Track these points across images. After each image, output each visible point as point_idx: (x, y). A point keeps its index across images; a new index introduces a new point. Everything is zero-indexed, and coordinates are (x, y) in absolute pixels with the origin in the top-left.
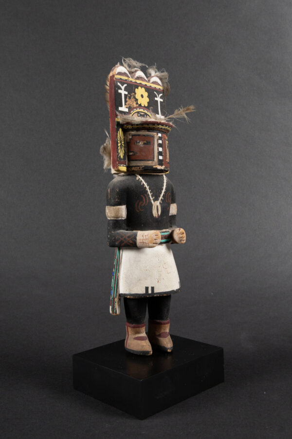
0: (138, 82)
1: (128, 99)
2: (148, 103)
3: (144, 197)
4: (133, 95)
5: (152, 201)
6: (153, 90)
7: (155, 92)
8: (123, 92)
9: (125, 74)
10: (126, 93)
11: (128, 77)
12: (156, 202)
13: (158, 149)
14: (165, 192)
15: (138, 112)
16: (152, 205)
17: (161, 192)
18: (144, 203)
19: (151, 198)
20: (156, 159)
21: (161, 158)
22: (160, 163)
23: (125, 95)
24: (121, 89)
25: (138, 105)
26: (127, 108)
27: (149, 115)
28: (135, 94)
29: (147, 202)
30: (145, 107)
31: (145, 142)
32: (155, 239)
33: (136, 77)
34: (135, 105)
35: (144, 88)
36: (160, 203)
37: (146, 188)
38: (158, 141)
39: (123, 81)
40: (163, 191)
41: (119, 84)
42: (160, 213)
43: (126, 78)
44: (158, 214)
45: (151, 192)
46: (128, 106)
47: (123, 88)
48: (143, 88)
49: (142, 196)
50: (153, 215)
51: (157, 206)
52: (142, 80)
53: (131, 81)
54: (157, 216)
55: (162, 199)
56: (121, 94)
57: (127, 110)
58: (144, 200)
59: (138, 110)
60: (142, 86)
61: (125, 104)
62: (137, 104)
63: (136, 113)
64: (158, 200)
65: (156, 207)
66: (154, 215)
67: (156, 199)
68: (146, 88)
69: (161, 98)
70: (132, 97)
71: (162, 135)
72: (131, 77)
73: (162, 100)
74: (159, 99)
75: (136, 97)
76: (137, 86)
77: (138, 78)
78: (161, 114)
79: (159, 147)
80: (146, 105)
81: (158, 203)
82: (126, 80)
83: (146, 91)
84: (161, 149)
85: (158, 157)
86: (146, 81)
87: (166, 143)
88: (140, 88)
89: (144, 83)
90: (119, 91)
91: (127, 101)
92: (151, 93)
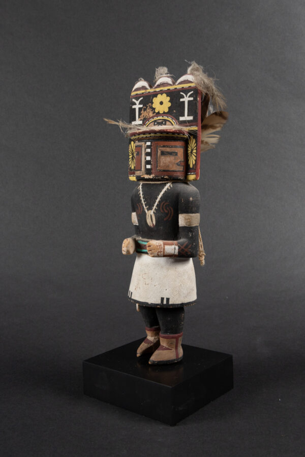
0: (158, 90)
1: (142, 112)
2: (169, 108)
3: (139, 206)
4: (150, 106)
5: (146, 211)
6: (179, 91)
7: (181, 93)
8: (137, 107)
9: (144, 88)
10: (141, 106)
11: (146, 89)
12: (150, 211)
13: (145, 158)
14: (159, 202)
15: (155, 121)
16: (145, 214)
18: (139, 212)
19: (145, 207)
20: (143, 169)
21: (149, 167)
22: (148, 172)
23: (139, 108)
24: (135, 104)
25: (155, 114)
26: (141, 120)
27: (169, 121)
28: (152, 103)
29: (141, 211)
30: (164, 113)
33: (156, 85)
34: (151, 114)
35: (166, 93)
36: (154, 212)
37: (140, 197)
38: (145, 150)
39: (139, 96)
40: (158, 200)
41: (134, 100)
42: (154, 223)
43: (143, 91)
44: (153, 224)
45: (144, 202)
46: (142, 118)
47: (137, 102)
48: (163, 95)
50: (147, 224)
52: (164, 86)
54: (152, 225)
55: (155, 209)
56: (135, 109)
57: (141, 122)
58: (139, 208)
59: (156, 118)
60: (162, 92)
61: (139, 117)
62: (154, 112)
63: (152, 122)
64: (152, 210)
65: (150, 216)
66: (149, 224)
67: (150, 209)
68: (169, 93)
69: (189, 97)
70: (148, 107)
71: (151, 143)
72: (149, 88)
73: (192, 99)
74: (186, 99)
75: (154, 106)
76: (155, 95)
77: (159, 86)
78: (188, 115)
79: (147, 156)
80: (167, 110)
81: (151, 212)
82: (143, 93)
83: (167, 96)
84: (148, 158)
85: (146, 166)
86: (170, 85)
87: (160, 150)
88: (159, 96)
89: (166, 88)
90: (134, 107)
91: (141, 114)
92: (174, 96)
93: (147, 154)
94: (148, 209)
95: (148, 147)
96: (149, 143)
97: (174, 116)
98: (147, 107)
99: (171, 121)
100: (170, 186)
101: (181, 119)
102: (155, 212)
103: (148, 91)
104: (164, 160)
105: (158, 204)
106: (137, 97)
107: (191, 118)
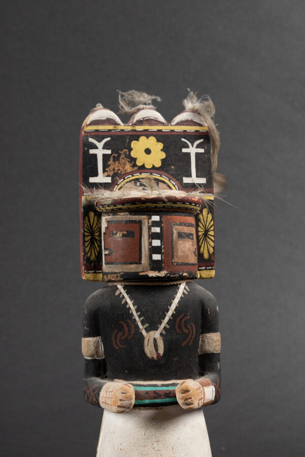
0: (139, 128)
1: (111, 162)
2: (163, 161)
3: (125, 325)
4: (125, 154)
5: (144, 332)
6: (179, 135)
7: (183, 140)
8: (100, 152)
9: (109, 121)
10: (109, 152)
11: (116, 124)
12: (152, 333)
14: (173, 315)
15: (137, 180)
16: (142, 338)
17: (165, 315)
18: (126, 335)
19: (141, 327)
21: (156, 257)
22: (156, 266)
23: (104, 156)
24: (96, 147)
25: (136, 168)
26: (108, 176)
27: (163, 182)
28: (130, 149)
29: (132, 332)
30: (154, 168)
31: (125, 233)
32: (121, 400)
33: (135, 120)
34: (128, 168)
35: (155, 136)
36: (161, 334)
37: (130, 308)
38: (149, 229)
39: (102, 134)
40: (170, 313)
41: (91, 140)
42: (161, 351)
43: (111, 127)
44: (158, 354)
45: (139, 316)
46: (111, 173)
47: (100, 145)
48: (150, 138)
49: (121, 322)
50: (145, 355)
51: (155, 340)
52: (151, 125)
53: (122, 130)
54: (155, 356)
55: (165, 328)
56: (95, 156)
57: (109, 180)
58: (126, 329)
59: (137, 176)
60: (147, 134)
61: (104, 171)
62: (134, 165)
63: (130, 181)
64: (157, 329)
65: (152, 341)
66: (149, 355)
67: (152, 327)
68: (160, 136)
69: (198, 147)
70: (123, 156)
71: (161, 218)
72: (122, 124)
73: (202, 151)
74: (193, 150)
75: (133, 154)
76: (136, 136)
77: (140, 122)
78: (197, 176)
79: (153, 238)
80: (158, 164)
81: (156, 334)
82: (110, 131)
83: (158, 141)
84: (156, 243)
85: (151, 257)
86: (163, 124)
87: (176, 229)
88: (143, 139)
89: (154, 128)
90: (92, 151)
91: (109, 166)
92: (171, 142)
93: (154, 236)
94: (147, 330)
95: (155, 224)
96: (156, 218)
97: (172, 175)
98: (119, 155)
99: (167, 182)
100: (185, 288)
101: (186, 180)
102: (164, 333)
103: (120, 128)
104: (182, 246)
105: (170, 320)
106: (99, 136)
107: (203, 181)
